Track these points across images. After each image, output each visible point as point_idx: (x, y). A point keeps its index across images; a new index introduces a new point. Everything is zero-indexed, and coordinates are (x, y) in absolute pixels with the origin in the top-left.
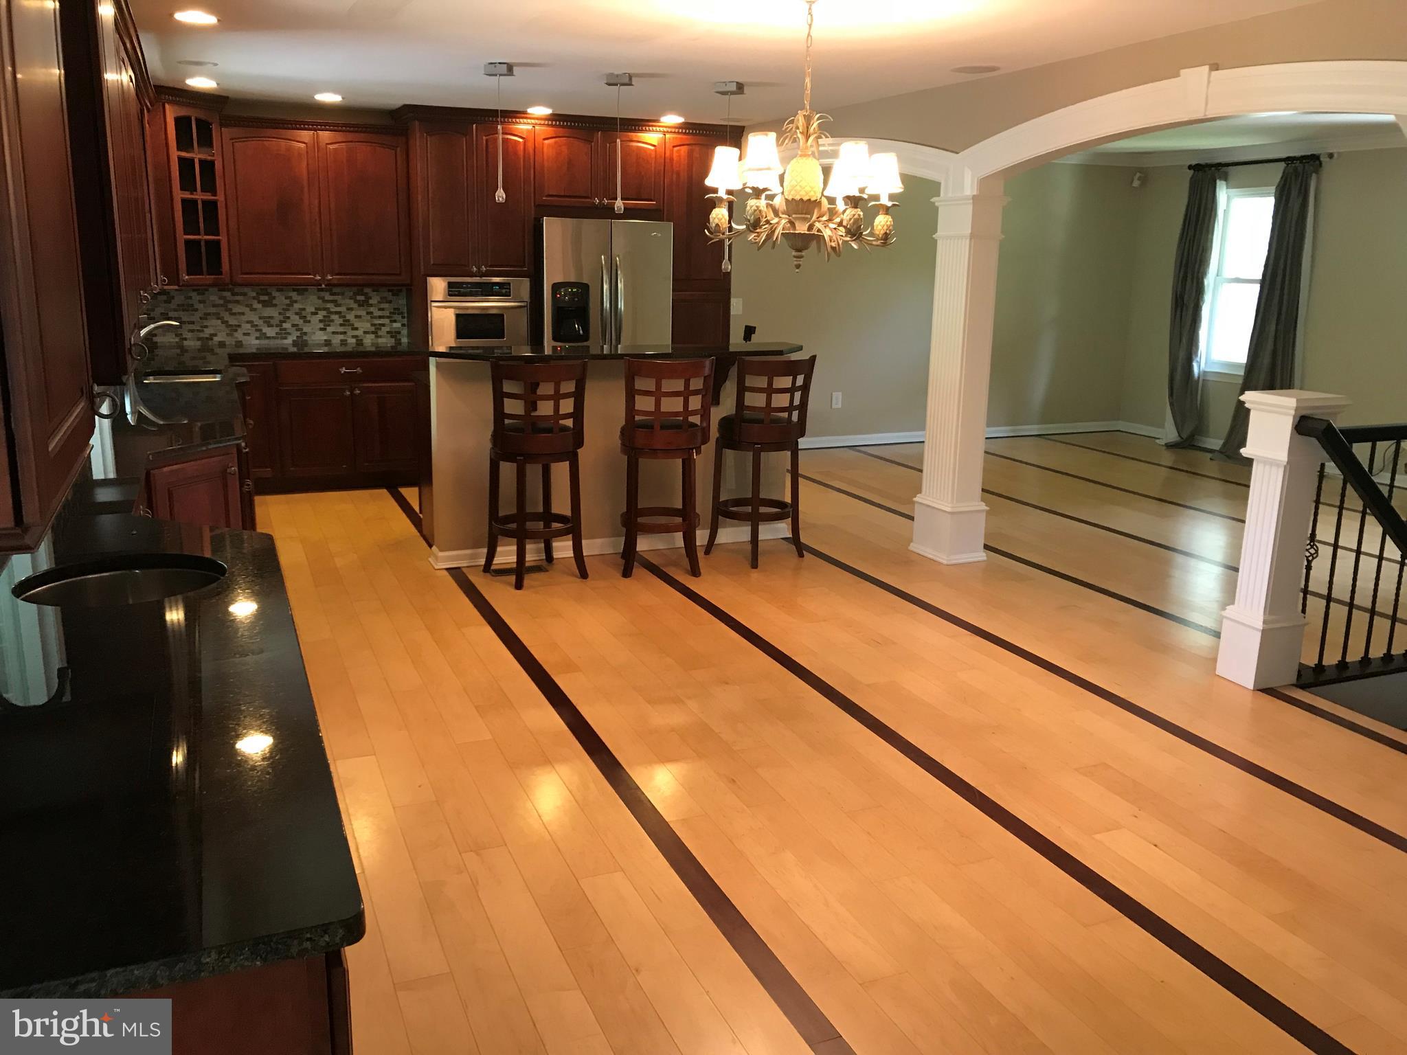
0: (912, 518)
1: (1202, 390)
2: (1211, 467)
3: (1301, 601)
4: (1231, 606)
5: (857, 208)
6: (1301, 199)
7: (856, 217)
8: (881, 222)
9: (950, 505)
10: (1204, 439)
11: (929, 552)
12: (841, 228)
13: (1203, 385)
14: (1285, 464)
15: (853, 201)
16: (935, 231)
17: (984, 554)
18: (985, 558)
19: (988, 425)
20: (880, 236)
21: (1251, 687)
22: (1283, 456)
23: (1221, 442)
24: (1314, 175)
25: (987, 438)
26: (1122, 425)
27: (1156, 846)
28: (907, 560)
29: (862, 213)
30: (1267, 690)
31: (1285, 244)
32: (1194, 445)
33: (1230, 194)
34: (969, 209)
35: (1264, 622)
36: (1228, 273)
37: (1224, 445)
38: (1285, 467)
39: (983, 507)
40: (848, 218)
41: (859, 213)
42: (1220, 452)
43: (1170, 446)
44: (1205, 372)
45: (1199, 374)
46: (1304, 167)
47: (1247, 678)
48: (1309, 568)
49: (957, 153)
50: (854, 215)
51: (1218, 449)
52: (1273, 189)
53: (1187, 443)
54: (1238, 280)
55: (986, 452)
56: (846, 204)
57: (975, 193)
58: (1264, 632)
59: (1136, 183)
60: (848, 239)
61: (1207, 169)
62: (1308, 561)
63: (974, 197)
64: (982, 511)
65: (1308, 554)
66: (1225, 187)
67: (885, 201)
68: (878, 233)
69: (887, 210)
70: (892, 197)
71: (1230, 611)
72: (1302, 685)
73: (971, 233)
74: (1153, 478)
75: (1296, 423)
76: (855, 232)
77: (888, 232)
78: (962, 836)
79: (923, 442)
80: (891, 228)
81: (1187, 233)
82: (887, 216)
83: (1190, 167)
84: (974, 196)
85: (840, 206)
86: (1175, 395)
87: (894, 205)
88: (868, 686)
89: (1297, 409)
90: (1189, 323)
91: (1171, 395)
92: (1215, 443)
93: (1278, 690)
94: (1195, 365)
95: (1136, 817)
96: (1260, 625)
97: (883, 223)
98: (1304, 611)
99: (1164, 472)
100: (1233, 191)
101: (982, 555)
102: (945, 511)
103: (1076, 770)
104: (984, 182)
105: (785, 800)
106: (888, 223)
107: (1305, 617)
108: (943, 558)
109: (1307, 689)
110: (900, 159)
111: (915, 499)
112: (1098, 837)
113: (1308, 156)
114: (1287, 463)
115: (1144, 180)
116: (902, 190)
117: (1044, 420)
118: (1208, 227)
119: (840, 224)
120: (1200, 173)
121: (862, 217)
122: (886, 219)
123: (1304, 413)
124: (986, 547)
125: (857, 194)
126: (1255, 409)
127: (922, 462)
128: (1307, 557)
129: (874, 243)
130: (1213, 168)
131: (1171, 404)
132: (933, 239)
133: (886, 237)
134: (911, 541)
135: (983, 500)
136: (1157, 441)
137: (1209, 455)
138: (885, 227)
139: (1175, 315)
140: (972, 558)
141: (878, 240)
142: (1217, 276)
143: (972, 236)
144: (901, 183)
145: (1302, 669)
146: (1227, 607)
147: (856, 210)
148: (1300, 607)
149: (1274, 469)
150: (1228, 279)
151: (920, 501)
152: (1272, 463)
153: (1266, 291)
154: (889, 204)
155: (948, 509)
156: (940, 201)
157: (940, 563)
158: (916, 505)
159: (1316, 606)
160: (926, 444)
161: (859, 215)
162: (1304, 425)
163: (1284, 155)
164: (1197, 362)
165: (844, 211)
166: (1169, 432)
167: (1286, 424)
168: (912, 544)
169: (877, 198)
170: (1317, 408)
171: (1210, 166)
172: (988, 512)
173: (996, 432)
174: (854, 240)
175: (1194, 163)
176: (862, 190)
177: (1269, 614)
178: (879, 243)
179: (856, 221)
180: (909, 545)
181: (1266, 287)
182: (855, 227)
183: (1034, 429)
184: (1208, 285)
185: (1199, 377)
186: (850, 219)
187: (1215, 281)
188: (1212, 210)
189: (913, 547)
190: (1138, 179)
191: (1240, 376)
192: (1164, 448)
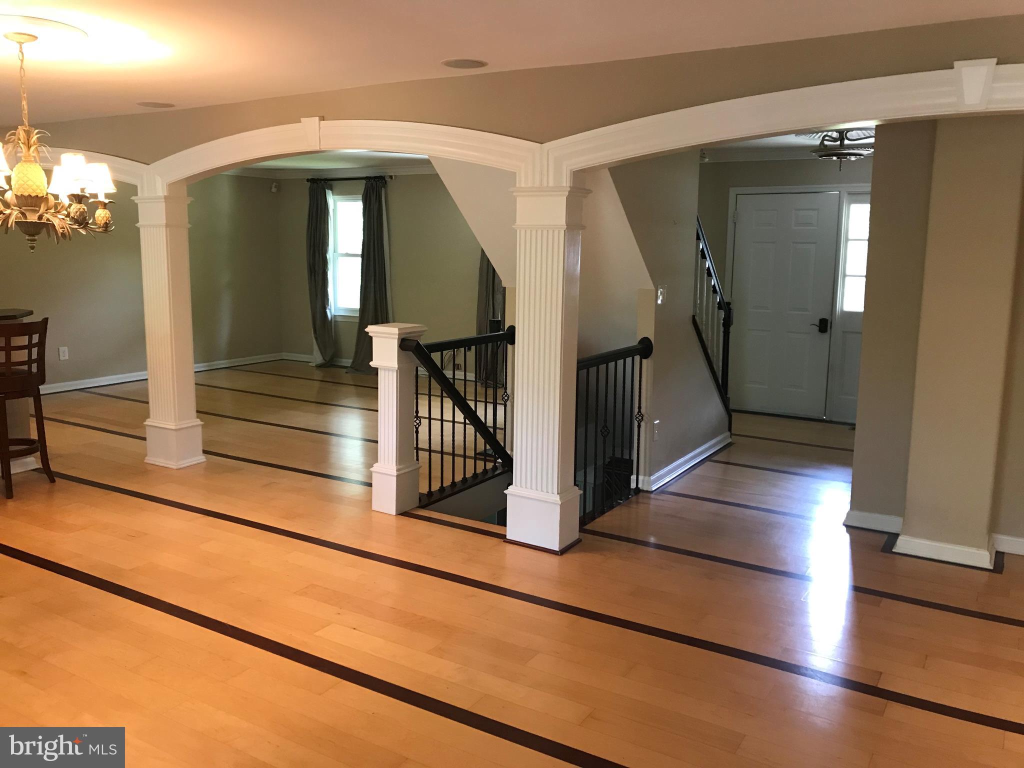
0: (144, 439)
1: (335, 328)
2: (347, 378)
3: (415, 454)
4: (376, 464)
5: (81, 203)
6: (377, 204)
7: (82, 210)
8: (101, 214)
9: (174, 424)
10: (340, 360)
11: (160, 461)
12: (68, 219)
13: (335, 325)
14: (397, 369)
15: (79, 198)
16: (138, 222)
17: (204, 457)
18: (205, 460)
19: (196, 362)
20: (102, 225)
21: (394, 513)
22: (395, 365)
23: (351, 361)
24: (383, 189)
25: (195, 372)
26: (285, 355)
27: (354, 629)
28: (143, 470)
29: (85, 208)
30: (403, 513)
31: (372, 233)
32: (335, 365)
33: (335, 199)
34: (162, 206)
35: (398, 470)
36: (341, 250)
37: (353, 362)
38: (397, 371)
39: (198, 422)
40: (75, 211)
41: (83, 207)
42: (351, 367)
43: (319, 366)
44: (335, 316)
45: (331, 318)
46: (376, 183)
47: (392, 509)
48: (417, 432)
49: (149, 165)
50: (80, 209)
51: (349, 366)
52: (360, 197)
53: (330, 363)
54: (348, 255)
55: (196, 384)
56: (71, 200)
57: (166, 194)
58: (398, 476)
59: (274, 190)
60: (77, 227)
61: (318, 182)
62: (416, 427)
63: (166, 198)
64: (197, 426)
65: (415, 424)
66: (331, 195)
67: (102, 198)
68: (99, 223)
69: (105, 206)
70: (107, 196)
71: (376, 467)
72: (422, 506)
73: (166, 224)
74: (311, 389)
75: (399, 344)
76: (82, 221)
77: (107, 222)
78: (224, 660)
79: (147, 379)
80: (110, 219)
81: (312, 224)
82: (106, 210)
83: (308, 180)
84: (165, 196)
85: (66, 202)
86: (318, 333)
87: (110, 202)
88: (131, 570)
89: (399, 334)
90: (320, 283)
91: (315, 332)
92: (348, 362)
93: (409, 512)
94: (328, 311)
95: (339, 614)
96: (395, 473)
97: (102, 215)
98: (418, 459)
99: (317, 384)
100: (337, 197)
101: (202, 458)
102: (172, 429)
103: (295, 593)
104: (172, 186)
105: (74, 675)
106: (107, 215)
107: (418, 463)
108: (173, 465)
109: (426, 508)
110: (113, 169)
111: (145, 423)
112: (317, 634)
113: (378, 177)
114: (398, 368)
115: (279, 188)
116: (115, 191)
117: (229, 356)
118: (325, 220)
119: (68, 215)
120: (315, 185)
121: (86, 210)
122: (104, 213)
123: (403, 336)
124: (205, 452)
125: (80, 193)
126: (375, 337)
127: (147, 396)
128: (416, 426)
129: (97, 230)
130: (322, 182)
131: (316, 338)
132: (137, 227)
133: (106, 226)
134: (146, 455)
135: (198, 417)
136: (310, 364)
137: (345, 370)
138: (105, 219)
139: (311, 278)
140: (195, 461)
141: (100, 227)
142: (334, 252)
143: (167, 226)
144: (114, 187)
145: (421, 495)
146: (374, 465)
147: (80, 205)
148: (415, 458)
149: (391, 373)
150: (342, 254)
151: (150, 424)
152: (388, 369)
153: (365, 262)
154: (107, 201)
155: (173, 427)
156: (138, 200)
157: (173, 469)
158: (147, 428)
159: (424, 455)
160: (149, 381)
161: (84, 209)
162: (406, 344)
163: (364, 175)
164: (329, 309)
165: (70, 205)
166: (317, 358)
167: (394, 344)
168: (147, 458)
169: (95, 196)
170: (410, 333)
171: (321, 180)
172: (203, 426)
173: (198, 367)
174: (81, 228)
175: (310, 177)
176: (83, 190)
177: (399, 465)
178: (101, 230)
179: (82, 213)
180: (144, 459)
181: (365, 258)
182: (82, 217)
183: (223, 363)
184: (330, 259)
185: (331, 319)
186: (77, 212)
187: (333, 256)
188: (325, 209)
189: (149, 459)
190: (275, 187)
191: (357, 317)
192: (315, 368)
